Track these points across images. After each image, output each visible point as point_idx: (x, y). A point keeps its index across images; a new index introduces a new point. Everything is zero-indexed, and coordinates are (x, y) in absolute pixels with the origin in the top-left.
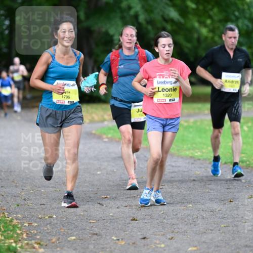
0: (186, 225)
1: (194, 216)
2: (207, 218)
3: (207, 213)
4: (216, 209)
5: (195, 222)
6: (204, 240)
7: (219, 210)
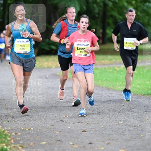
0: (118, 135)
1: (123, 129)
2: (132, 131)
3: (132, 127)
4: (137, 125)
5: (124, 133)
6: (129, 145)
7: (139, 126)
